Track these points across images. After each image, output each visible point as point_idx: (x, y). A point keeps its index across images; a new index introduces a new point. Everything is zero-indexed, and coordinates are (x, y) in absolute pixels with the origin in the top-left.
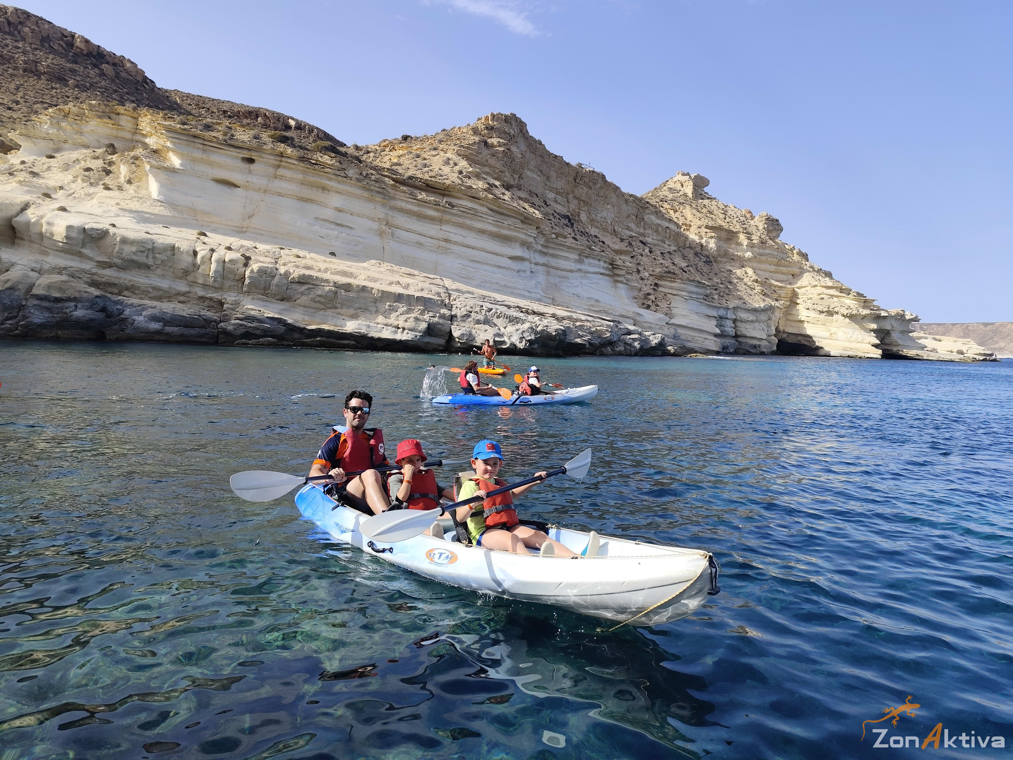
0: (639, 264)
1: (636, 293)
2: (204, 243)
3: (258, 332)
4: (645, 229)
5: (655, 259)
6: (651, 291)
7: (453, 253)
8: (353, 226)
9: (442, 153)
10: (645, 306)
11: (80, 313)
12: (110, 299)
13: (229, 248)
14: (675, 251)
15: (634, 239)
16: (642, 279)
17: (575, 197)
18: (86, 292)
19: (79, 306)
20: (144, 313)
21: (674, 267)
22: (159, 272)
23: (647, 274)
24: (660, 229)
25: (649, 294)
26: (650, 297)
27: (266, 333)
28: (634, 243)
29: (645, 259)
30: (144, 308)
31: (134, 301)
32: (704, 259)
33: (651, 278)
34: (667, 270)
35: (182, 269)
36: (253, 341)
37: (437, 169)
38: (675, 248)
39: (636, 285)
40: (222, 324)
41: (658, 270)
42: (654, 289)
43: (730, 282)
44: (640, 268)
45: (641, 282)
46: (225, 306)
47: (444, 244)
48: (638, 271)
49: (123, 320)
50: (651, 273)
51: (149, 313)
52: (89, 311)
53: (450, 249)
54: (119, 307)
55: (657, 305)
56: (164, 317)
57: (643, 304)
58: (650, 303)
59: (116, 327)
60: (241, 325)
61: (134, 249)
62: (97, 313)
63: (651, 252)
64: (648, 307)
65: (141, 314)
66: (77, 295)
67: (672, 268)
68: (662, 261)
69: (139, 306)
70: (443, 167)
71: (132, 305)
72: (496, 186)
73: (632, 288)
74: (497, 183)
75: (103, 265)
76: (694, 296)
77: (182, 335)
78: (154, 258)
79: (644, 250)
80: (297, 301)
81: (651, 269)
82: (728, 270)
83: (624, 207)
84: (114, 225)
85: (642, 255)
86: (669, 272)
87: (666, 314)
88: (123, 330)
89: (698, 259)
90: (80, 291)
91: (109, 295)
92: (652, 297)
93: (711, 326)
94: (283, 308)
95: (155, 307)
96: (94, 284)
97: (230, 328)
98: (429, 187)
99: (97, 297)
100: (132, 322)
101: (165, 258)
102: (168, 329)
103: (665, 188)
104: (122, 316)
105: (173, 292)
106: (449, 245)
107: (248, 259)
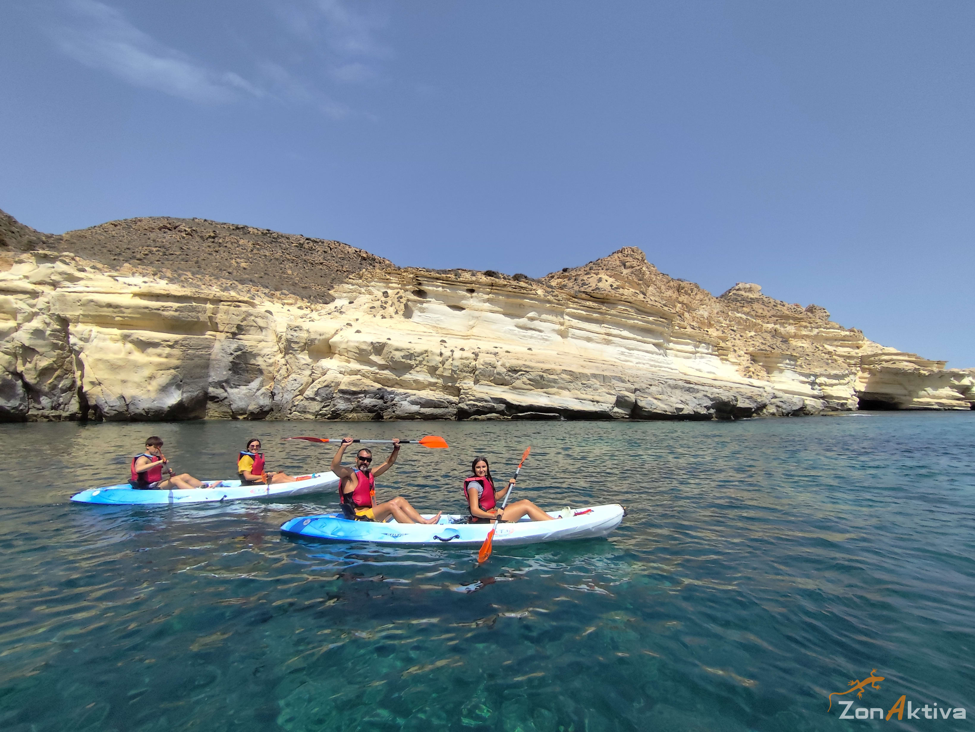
0: (734, 346)
1: (737, 367)
2: (445, 347)
3: (486, 410)
4: (730, 321)
5: (746, 341)
6: (750, 365)
7: (614, 343)
8: (542, 329)
9: (595, 275)
10: (748, 376)
11: (368, 401)
12: (386, 390)
13: (462, 349)
14: (755, 335)
15: (726, 328)
16: (739, 356)
17: (680, 303)
18: (372, 386)
19: (368, 396)
20: (408, 399)
21: (763, 346)
22: (418, 369)
23: (742, 353)
24: (742, 321)
25: (748, 367)
26: (750, 369)
27: (492, 410)
28: (726, 331)
29: (737, 342)
30: (407, 395)
31: (402, 391)
32: (781, 339)
33: (746, 355)
34: (759, 348)
35: (433, 366)
36: (483, 417)
37: (594, 285)
38: (754, 333)
39: (736, 361)
40: (460, 405)
41: (751, 349)
42: (751, 363)
43: (808, 355)
44: (736, 348)
45: (739, 358)
46: (462, 391)
47: (606, 337)
48: (735, 351)
49: (394, 405)
50: (746, 352)
51: (411, 399)
52: (373, 400)
53: (612, 340)
54: (392, 396)
55: (758, 375)
56: (421, 401)
57: (745, 375)
58: (751, 374)
59: (389, 410)
60: (474, 405)
61: (402, 354)
62: (379, 400)
63: (741, 336)
64: (750, 377)
65: (406, 400)
66: (366, 388)
67: (762, 347)
68: (753, 342)
69: (405, 394)
70: (598, 284)
71: (401, 394)
72: (637, 293)
73: (733, 363)
74: (638, 292)
75: (382, 367)
76: (789, 366)
77: (432, 415)
78: (415, 360)
79: (735, 336)
80: (513, 384)
81: (745, 349)
82: (800, 347)
83: (714, 305)
84: (389, 339)
85: (735, 339)
86: (762, 350)
87: (768, 381)
88: (394, 412)
89: (775, 339)
90: (368, 386)
91: (386, 388)
92: (752, 369)
93: (807, 389)
94: (502, 390)
95: (415, 395)
96: (377, 381)
97: (466, 407)
98: (592, 297)
99: (379, 389)
100: (400, 406)
101: (422, 359)
102: (423, 410)
103: (730, 294)
104: (394, 402)
105: (426, 383)
106: (610, 338)
107: (477, 355)
